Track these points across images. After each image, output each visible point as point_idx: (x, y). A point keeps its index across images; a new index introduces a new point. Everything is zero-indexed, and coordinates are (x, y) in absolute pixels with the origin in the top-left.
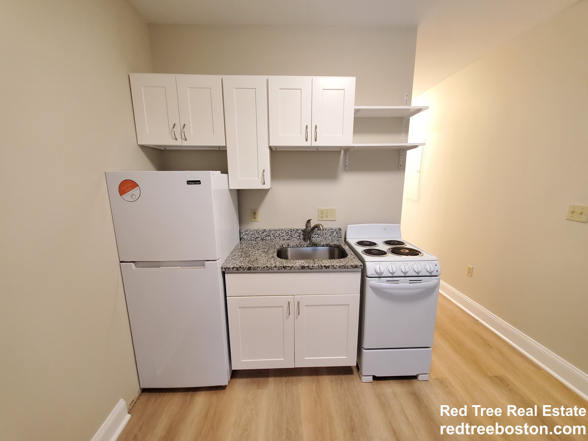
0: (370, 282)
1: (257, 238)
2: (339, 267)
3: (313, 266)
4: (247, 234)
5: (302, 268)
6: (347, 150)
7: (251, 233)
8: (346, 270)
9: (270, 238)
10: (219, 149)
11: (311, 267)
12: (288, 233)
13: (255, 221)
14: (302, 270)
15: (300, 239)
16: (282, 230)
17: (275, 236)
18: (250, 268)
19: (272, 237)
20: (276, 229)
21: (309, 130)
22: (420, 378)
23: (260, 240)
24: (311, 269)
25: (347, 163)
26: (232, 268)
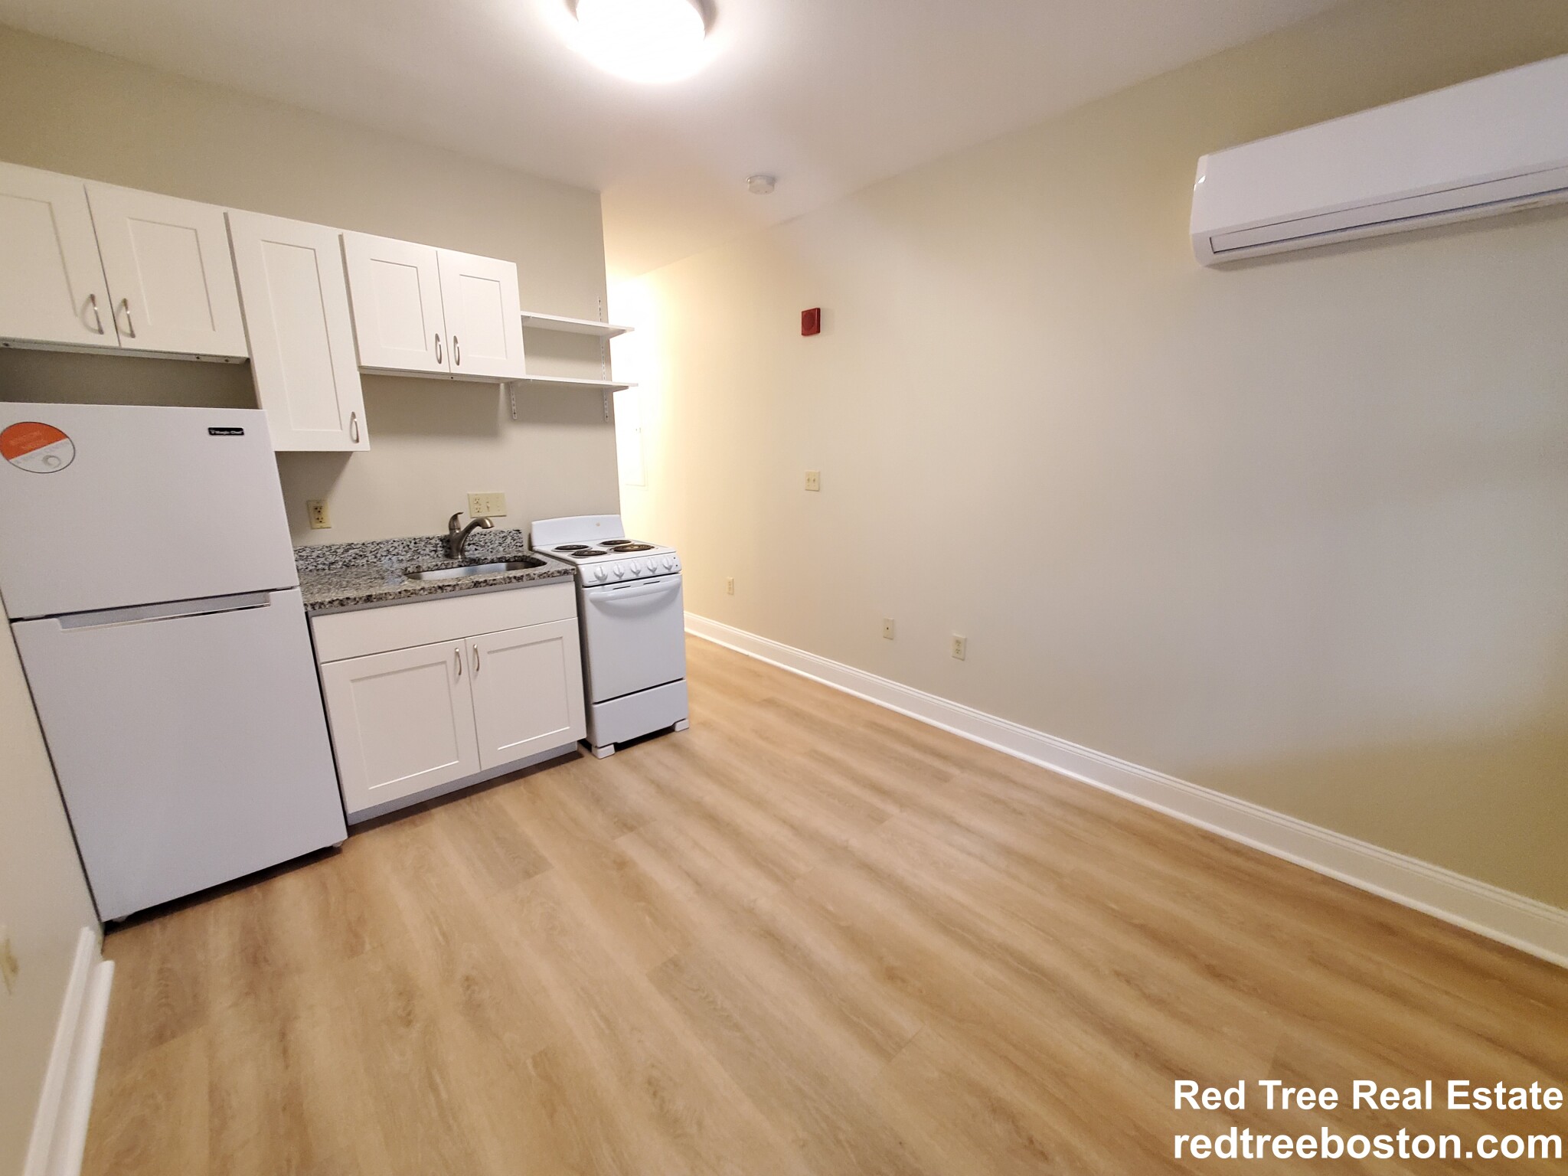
0: (590, 594)
1: (332, 563)
2: (540, 576)
3: (494, 580)
4: (303, 556)
5: (475, 585)
6: (511, 384)
7: (314, 555)
8: (551, 580)
9: (367, 561)
10: (196, 360)
11: (491, 582)
12: (408, 546)
13: (322, 528)
14: (475, 590)
15: (437, 556)
16: (394, 541)
17: (379, 555)
18: (369, 598)
19: (371, 558)
20: (379, 541)
21: (442, 342)
22: (678, 728)
23: (341, 568)
24: (491, 585)
25: (514, 408)
26: (330, 602)
